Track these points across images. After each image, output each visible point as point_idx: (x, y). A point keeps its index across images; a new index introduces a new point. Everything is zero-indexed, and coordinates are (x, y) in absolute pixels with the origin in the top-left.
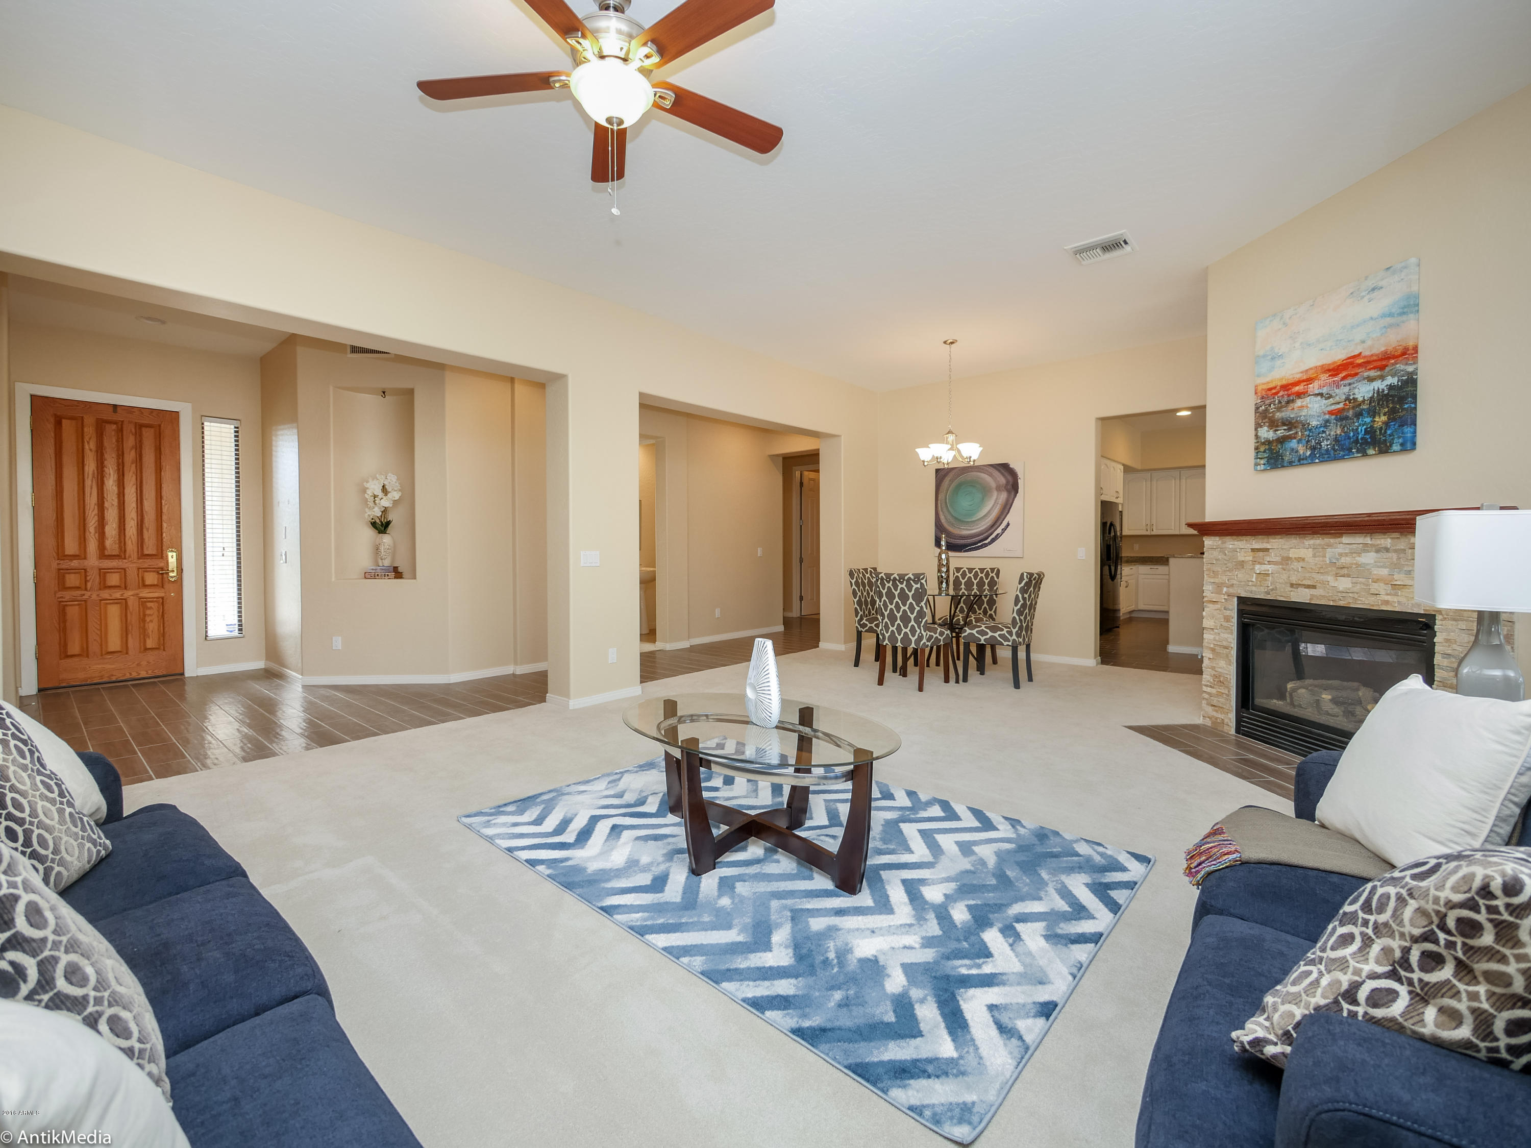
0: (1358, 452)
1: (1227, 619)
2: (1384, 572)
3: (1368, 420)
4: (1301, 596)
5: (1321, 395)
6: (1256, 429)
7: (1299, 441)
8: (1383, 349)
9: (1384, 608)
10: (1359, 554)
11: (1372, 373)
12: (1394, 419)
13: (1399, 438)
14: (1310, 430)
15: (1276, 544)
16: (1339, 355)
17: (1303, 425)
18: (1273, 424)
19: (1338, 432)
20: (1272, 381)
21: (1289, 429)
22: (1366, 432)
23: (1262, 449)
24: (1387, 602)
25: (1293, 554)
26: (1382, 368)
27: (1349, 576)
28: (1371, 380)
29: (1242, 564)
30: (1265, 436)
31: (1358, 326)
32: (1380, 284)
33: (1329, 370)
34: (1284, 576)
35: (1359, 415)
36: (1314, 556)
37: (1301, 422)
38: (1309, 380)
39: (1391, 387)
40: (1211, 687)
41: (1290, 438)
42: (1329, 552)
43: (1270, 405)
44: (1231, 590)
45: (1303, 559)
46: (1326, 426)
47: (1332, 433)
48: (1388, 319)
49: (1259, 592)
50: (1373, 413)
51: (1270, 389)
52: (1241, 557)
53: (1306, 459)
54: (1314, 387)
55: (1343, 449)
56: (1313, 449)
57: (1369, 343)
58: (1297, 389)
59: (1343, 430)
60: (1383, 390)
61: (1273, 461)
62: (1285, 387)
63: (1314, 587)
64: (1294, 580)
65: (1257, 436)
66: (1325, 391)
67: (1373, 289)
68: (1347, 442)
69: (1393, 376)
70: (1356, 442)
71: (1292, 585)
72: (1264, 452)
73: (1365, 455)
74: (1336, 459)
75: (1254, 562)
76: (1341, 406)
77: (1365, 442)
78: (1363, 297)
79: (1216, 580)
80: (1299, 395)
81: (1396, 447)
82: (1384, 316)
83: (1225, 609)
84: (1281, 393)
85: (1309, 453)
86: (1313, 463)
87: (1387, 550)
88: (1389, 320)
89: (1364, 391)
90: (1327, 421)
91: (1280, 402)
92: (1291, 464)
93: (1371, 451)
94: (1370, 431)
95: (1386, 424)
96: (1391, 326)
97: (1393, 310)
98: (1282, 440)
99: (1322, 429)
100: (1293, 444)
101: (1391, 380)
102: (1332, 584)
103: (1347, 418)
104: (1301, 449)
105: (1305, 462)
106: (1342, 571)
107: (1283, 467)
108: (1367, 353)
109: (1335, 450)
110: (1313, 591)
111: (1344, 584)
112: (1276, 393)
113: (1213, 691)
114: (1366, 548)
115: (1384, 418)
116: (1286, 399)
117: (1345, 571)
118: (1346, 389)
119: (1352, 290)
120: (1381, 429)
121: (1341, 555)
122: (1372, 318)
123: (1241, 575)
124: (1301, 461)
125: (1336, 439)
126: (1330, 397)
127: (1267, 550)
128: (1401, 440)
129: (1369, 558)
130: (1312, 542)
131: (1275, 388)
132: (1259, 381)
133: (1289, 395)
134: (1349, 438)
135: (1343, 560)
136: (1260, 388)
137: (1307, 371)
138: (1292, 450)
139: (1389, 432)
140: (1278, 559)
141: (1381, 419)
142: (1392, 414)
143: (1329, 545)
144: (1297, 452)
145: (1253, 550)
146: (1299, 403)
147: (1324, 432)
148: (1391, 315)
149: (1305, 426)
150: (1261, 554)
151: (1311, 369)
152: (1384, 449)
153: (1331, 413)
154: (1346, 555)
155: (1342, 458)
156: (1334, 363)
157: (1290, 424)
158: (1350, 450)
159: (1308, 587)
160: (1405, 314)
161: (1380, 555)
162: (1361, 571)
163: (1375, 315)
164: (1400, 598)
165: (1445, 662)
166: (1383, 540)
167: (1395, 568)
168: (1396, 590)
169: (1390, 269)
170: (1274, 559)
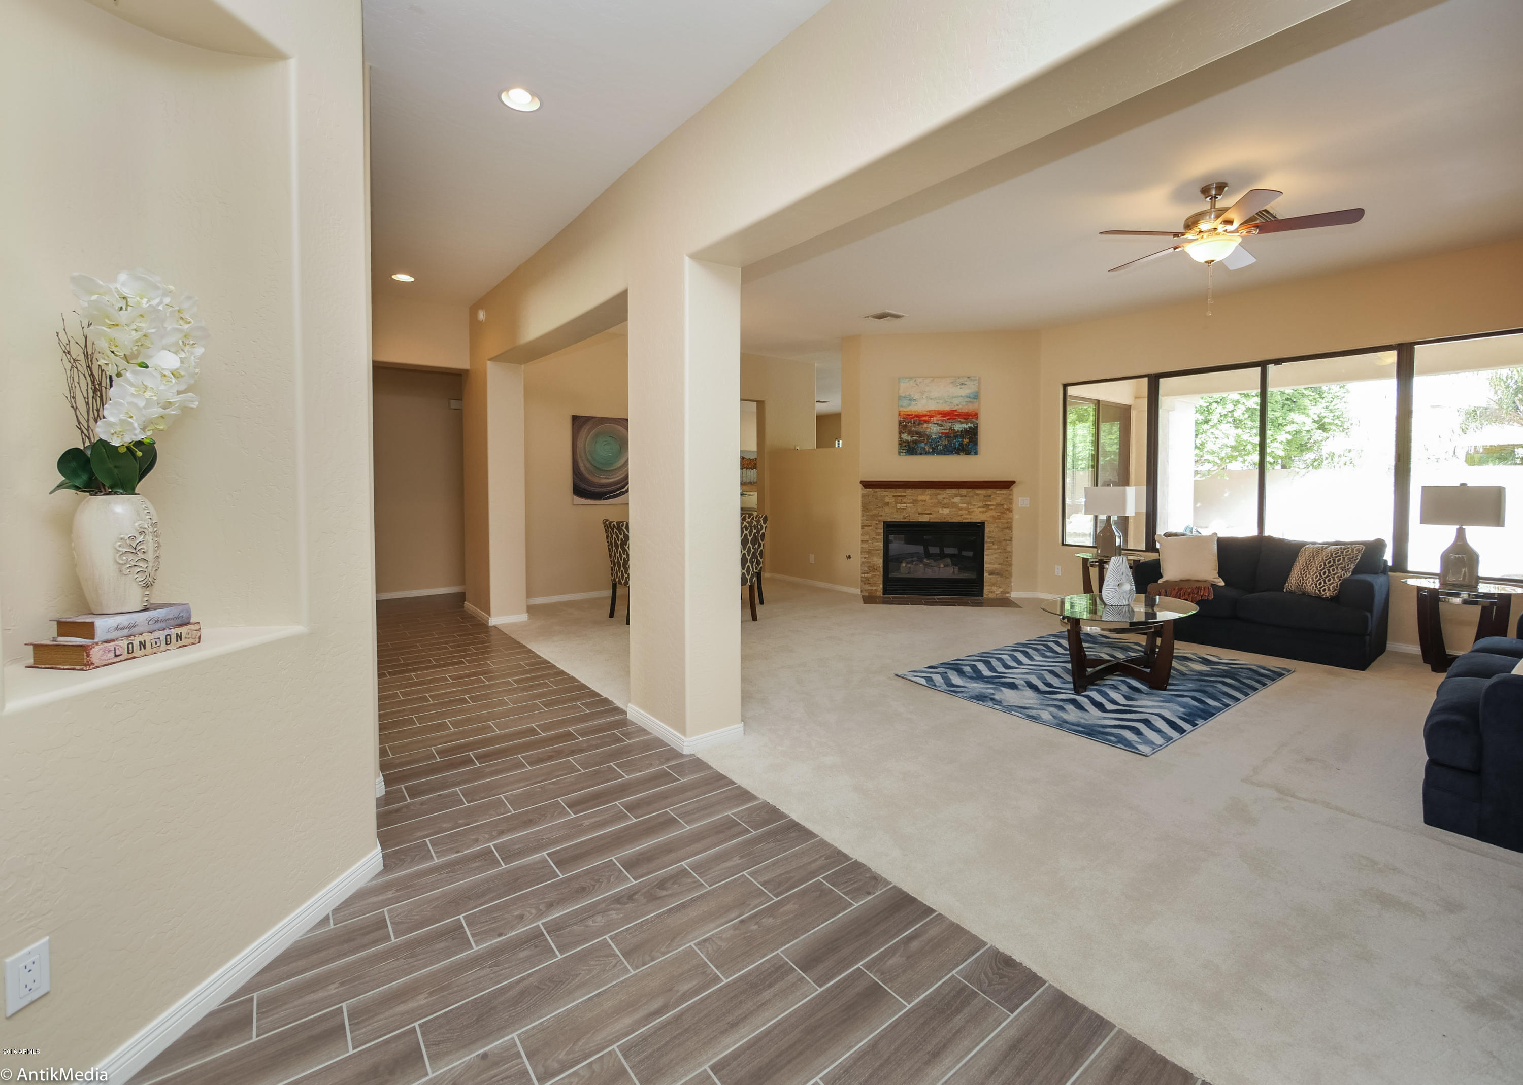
0: (956, 453)
1: (878, 534)
2: (965, 505)
3: (960, 440)
4: (925, 519)
5: (938, 424)
6: (900, 434)
7: (926, 444)
8: (967, 411)
9: (964, 521)
10: (953, 499)
11: (962, 420)
12: (971, 442)
13: (973, 450)
14: (931, 439)
15: (909, 492)
16: (947, 408)
17: (928, 437)
18: (910, 433)
19: (947, 442)
20: (910, 411)
21: (920, 437)
22: (960, 445)
23: (904, 444)
24: (966, 518)
25: (921, 498)
26: (966, 419)
27: (948, 508)
28: (962, 423)
29: (888, 504)
30: (906, 438)
31: (955, 397)
32: (965, 383)
33: (941, 414)
34: (914, 510)
35: (956, 437)
36: (931, 499)
37: (926, 435)
38: (931, 416)
39: (970, 428)
40: (867, 573)
41: (921, 442)
42: (940, 497)
43: (908, 423)
44: (880, 518)
45: (925, 501)
46: (940, 439)
47: (943, 442)
49: (898, 518)
50: (963, 438)
51: (909, 415)
52: (887, 500)
53: (929, 452)
54: (934, 420)
55: (948, 451)
56: (933, 449)
57: (960, 406)
58: (924, 418)
59: (949, 442)
60: (967, 429)
61: (909, 451)
62: (917, 416)
63: (931, 514)
64: (920, 511)
65: (900, 437)
66: (939, 422)
67: (962, 384)
68: (950, 448)
69: (971, 423)
70: (955, 448)
71: (919, 514)
72: (905, 446)
73: (959, 454)
74: (943, 454)
75: (896, 502)
76: (947, 431)
77: (959, 449)
78: (957, 386)
79: (871, 514)
80: (926, 422)
81: (972, 453)
82: (967, 397)
83: (876, 529)
84: (915, 419)
85: (931, 450)
86: (933, 455)
87: (965, 496)
88: (969, 399)
89: (958, 427)
90: (941, 437)
91: (914, 423)
92: (921, 454)
93: (961, 453)
94: (961, 445)
95: (968, 443)
96: (970, 402)
97: (971, 396)
98: (916, 442)
99: (938, 440)
100: (923, 445)
101: (970, 425)
102: (941, 512)
103: (950, 437)
104: (927, 448)
106: (945, 506)
107: (915, 454)
108: (960, 411)
109: (945, 451)
110: (931, 516)
111: (945, 512)
112: (913, 418)
113: (870, 575)
114: (956, 496)
115: (967, 440)
116: (918, 422)
117: (946, 506)
118: (950, 424)
119: (953, 381)
120: (966, 445)
121: (944, 498)
122: (961, 396)
123: (887, 509)
124: (927, 453)
125: (945, 446)
126: (942, 426)
127: (904, 496)
129: (957, 500)
130: (929, 493)
131: (912, 415)
132: (901, 409)
133: (920, 421)
134: (952, 446)
135: (945, 501)
136: (902, 413)
137: (930, 411)
138: (922, 448)
139: (969, 447)
140: (911, 501)
141: (966, 441)
142: (970, 439)
143: (938, 494)
144: (924, 449)
145: (894, 496)
146: (925, 425)
147: (939, 442)
148: (970, 398)
149: (929, 437)
150: (900, 498)
151: (932, 411)
152: (968, 453)
153: (942, 433)
154: (947, 498)
155: (949, 454)
156: (944, 411)
157: (920, 434)
158: (952, 452)
159: (928, 514)
160: (975, 399)
161: (962, 498)
162: (954, 506)
163: (963, 395)
164: (971, 516)
165: (989, 540)
166: (964, 492)
167: (968, 503)
168: (970, 512)
169: (969, 377)
170: (908, 501)
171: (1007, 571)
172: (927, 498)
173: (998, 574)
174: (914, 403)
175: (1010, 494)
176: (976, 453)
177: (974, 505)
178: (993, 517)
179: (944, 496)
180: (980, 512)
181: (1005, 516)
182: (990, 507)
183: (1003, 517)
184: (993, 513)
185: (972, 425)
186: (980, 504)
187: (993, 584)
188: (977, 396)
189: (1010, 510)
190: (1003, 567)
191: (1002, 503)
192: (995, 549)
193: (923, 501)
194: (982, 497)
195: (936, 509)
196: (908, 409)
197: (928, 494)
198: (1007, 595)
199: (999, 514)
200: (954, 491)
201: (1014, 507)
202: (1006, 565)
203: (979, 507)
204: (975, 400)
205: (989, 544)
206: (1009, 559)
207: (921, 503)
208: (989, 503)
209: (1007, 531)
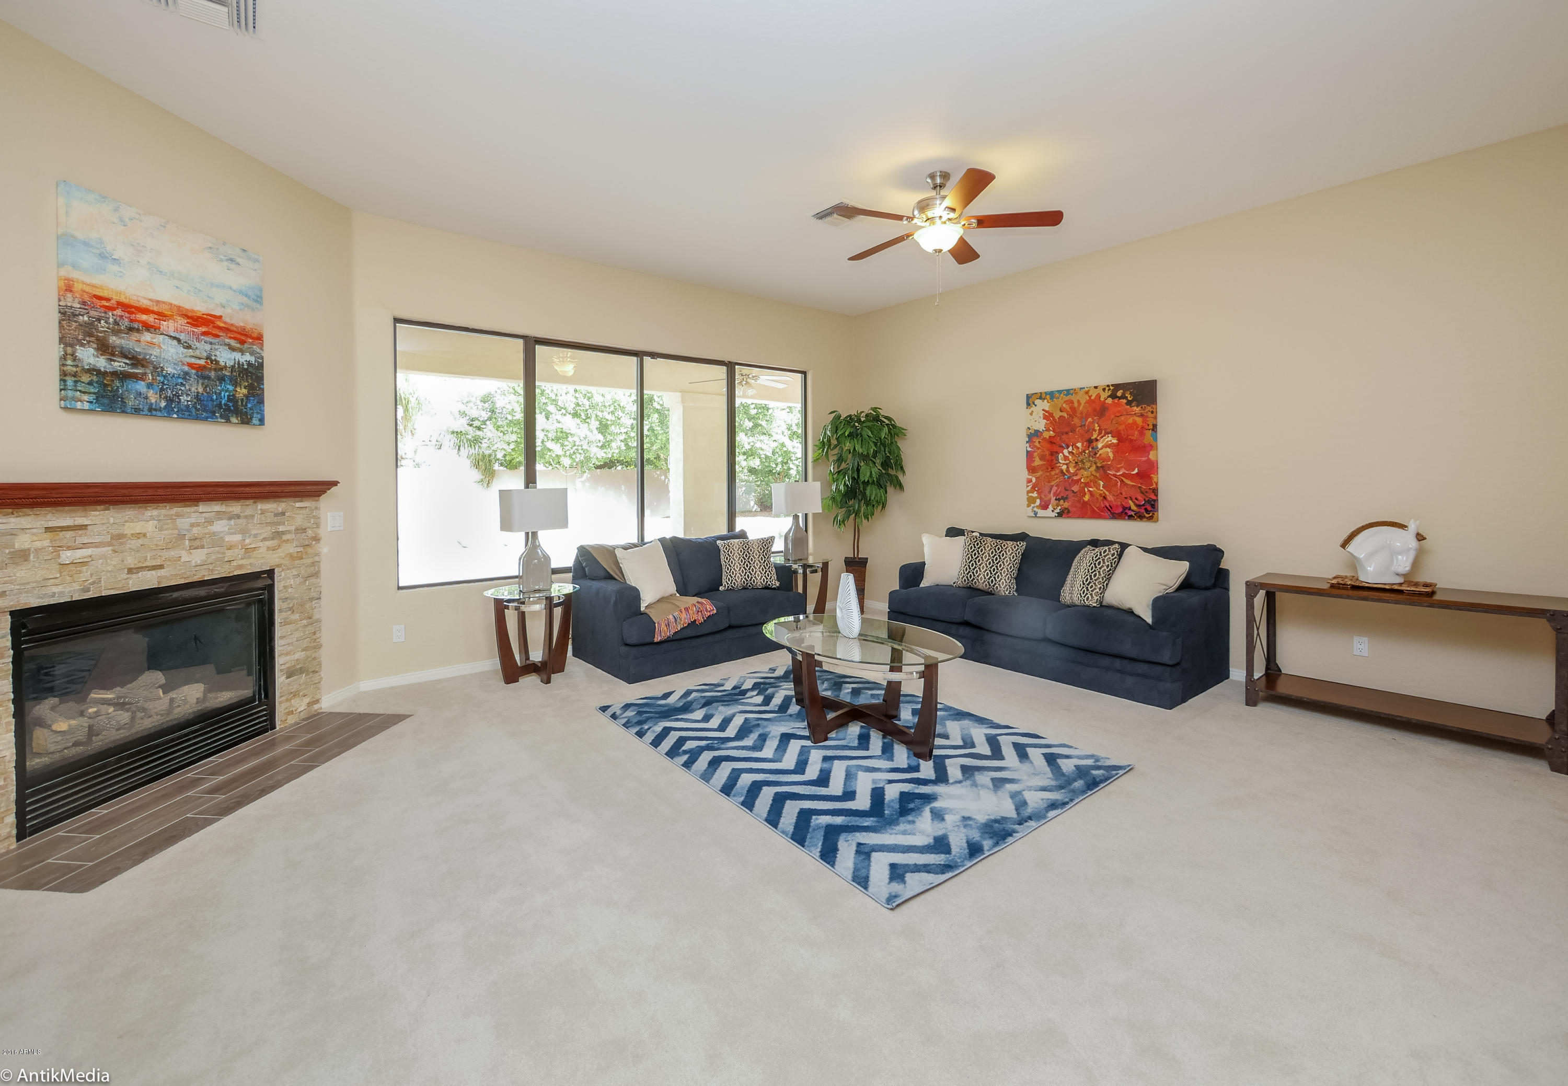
0: (221, 417)
2: (238, 537)
3: (231, 388)
5: (179, 340)
6: (66, 344)
7: (150, 386)
8: (242, 324)
9: (237, 572)
11: (233, 343)
12: (252, 395)
13: (258, 413)
14: (165, 377)
15: (95, 517)
16: (200, 307)
17: (155, 368)
18: (104, 348)
19: (201, 390)
20: (101, 288)
21: (134, 365)
22: (229, 400)
23: (80, 378)
24: (240, 567)
25: (131, 528)
26: (242, 342)
27: (203, 547)
28: (232, 349)
29: (26, 554)
30: (85, 359)
31: (217, 286)
32: (238, 260)
33: (186, 316)
34: (115, 561)
35: (222, 379)
37: (152, 362)
38: (161, 316)
39: (249, 364)
41: (135, 377)
42: (183, 523)
43: (99, 320)
45: (145, 535)
46: (184, 379)
47: (193, 389)
48: (245, 299)
50: (236, 384)
51: (100, 298)
52: (26, 542)
53: (160, 410)
54: (168, 326)
55: (205, 410)
56: (170, 400)
57: (229, 311)
58: (144, 317)
59: (205, 389)
60: (243, 365)
61: (106, 401)
62: (127, 307)
63: (161, 567)
64: (131, 561)
65: (68, 354)
66: (182, 337)
67: (232, 260)
68: (210, 404)
69: (252, 354)
70: (220, 406)
71: (130, 571)
72: (85, 383)
73: (228, 421)
75: (55, 547)
76: (202, 362)
77: (228, 409)
78: (221, 261)
80: (148, 327)
81: (255, 421)
82: (241, 292)
84: (119, 312)
85: (163, 404)
86: (169, 416)
87: (238, 517)
89: (226, 357)
90: (186, 373)
91: (116, 323)
92: (137, 411)
93: (234, 420)
94: (232, 399)
95: (247, 397)
96: (247, 306)
97: (249, 293)
98: (123, 376)
99: (180, 381)
100: (141, 386)
101: (248, 357)
102: (185, 557)
103: (209, 378)
104: (153, 397)
105: (159, 414)
106: (196, 543)
107: (123, 412)
108: (228, 320)
109: (197, 410)
110: (161, 572)
111: (198, 556)
112: (112, 309)
114: (219, 516)
115: (245, 391)
116: (126, 322)
117: (198, 543)
118: (208, 347)
119: (210, 245)
120: (242, 400)
121: (192, 525)
122: (231, 288)
123: (22, 571)
124: (152, 411)
125: (198, 397)
126: (189, 347)
127: (84, 527)
128: (259, 416)
129: (220, 526)
130: (153, 512)
131: (108, 300)
133: (132, 321)
134: (212, 400)
135: (194, 531)
136: (74, 285)
137: (158, 302)
138: (140, 394)
139: (249, 406)
140: (105, 538)
141: (242, 392)
142: (251, 387)
143: (178, 515)
144: (146, 398)
145: (48, 529)
146: (147, 337)
147: (182, 384)
148: (246, 296)
149: (157, 369)
150: (70, 534)
151: (164, 303)
152: (246, 420)
153: (190, 365)
154: (198, 525)
155: (206, 419)
156: (193, 311)
157: (136, 360)
158: (213, 413)
160: (257, 301)
161: (232, 522)
162: (217, 540)
163: (235, 287)
164: (251, 561)
165: (285, 605)
166: (235, 508)
167: (244, 532)
168: (248, 551)
169: (244, 251)
170: (97, 540)
171: (315, 659)
172: (149, 527)
173: (301, 671)
174: (114, 268)
175: (317, 508)
176: (262, 422)
177: (256, 536)
178: (291, 556)
179: (192, 520)
180: (268, 549)
181: (310, 550)
182: (285, 537)
183: (306, 552)
184: (291, 549)
185: (252, 359)
186: (267, 532)
187: (295, 695)
188: (261, 298)
189: (317, 539)
190: (309, 653)
191: (306, 525)
192: (295, 622)
193: (138, 536)
194: (270, 518)
195: (173, 553)
196: (97, 280)
197: (152, 518)
198: (316, 707)
199: (299, 549)
200: (217, 507)
201: (321, 532)
202: (315, 647)
203: (265, 539)
204: (258, 306)
205: (284, 615)
206: (318, 635)
207: (134, 543)
208: (281, 528)
209: (313, 580)
